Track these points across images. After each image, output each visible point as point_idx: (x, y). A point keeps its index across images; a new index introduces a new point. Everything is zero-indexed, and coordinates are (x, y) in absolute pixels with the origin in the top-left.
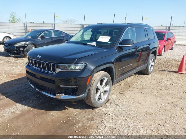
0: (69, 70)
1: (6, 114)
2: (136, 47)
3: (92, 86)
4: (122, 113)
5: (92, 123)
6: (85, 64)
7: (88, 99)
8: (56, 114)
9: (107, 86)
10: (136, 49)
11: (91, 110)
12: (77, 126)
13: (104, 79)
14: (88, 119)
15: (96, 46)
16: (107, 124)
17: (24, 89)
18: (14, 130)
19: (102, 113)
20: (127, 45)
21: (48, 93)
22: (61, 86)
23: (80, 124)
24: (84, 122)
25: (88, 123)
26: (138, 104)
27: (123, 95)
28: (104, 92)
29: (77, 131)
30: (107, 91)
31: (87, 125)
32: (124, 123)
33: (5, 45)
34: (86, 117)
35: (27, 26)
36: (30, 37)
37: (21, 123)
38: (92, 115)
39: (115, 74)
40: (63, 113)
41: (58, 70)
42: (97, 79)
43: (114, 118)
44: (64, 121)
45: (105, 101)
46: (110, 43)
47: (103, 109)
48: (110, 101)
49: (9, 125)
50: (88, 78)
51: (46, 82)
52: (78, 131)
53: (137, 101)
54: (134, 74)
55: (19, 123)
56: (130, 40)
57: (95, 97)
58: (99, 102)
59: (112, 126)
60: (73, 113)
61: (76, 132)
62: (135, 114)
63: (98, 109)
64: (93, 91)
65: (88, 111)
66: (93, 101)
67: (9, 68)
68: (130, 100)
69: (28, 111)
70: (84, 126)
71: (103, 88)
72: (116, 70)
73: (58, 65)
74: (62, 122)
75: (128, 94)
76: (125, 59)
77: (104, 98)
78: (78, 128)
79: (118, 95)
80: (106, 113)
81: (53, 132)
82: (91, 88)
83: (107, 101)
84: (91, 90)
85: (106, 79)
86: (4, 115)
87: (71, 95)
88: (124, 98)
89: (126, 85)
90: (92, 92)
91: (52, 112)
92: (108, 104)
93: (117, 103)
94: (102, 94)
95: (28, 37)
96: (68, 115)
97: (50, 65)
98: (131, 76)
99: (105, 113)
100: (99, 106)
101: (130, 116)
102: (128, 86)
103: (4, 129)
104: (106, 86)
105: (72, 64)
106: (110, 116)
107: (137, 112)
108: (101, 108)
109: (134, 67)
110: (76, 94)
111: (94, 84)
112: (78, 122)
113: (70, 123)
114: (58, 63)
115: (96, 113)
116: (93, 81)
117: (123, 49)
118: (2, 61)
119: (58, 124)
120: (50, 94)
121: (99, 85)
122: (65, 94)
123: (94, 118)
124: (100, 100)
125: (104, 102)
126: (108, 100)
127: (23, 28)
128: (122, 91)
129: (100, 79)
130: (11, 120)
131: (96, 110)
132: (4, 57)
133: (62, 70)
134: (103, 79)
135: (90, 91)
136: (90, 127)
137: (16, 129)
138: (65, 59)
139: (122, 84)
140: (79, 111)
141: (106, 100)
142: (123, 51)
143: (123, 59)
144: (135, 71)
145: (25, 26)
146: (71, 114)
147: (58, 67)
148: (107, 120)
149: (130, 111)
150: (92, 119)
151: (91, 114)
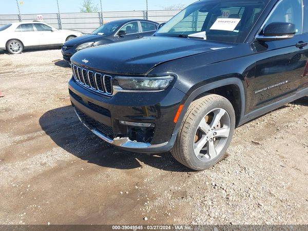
0: (137, 90)
1: (31, 166)
2: (300, 42)
3: (186, 125)
4: (252, 188)
5: (181, 202)
6: (172, 78)
7: (178, 152)
8: (115, 175)
9: (225, 126)
10: (301, 47)
11: (185, 174)
12: (149, 207)
13: (217, 111)
14: (175, 194)
15: (205, 39)
16: (213, 211)
17: (75, 122)
18: (33, 198)
19: (207, 183)
20: (277, 37)
21: (102, 133)
22: (123, 122)
23: (156, 204)
24: (164, 199)
25: (173, 203)
26: (293, 171)
27: (259, 146)
28: (216, 139)
29: (146, 219)
30: (224, 138)
31: (169, 208)
32: (254, 214)
33: (63, 49)
34: (172, 188)
35: (103, 16)
36: (102, 34)
37: (50, 186)
38: (185, 185)
39: (246, 101)
40: (128, 173)
41: (116, 89)
42: (198, 112)
43: (230, 198)
44: (127, 192)
45: (217, 158)
46: (238, 31)
47: (211, 175)
48: (229, 159)
49: (30, 187)
50: (178, 108)
51: (96, 113)
52: (149, 218)
53: (292, 163)
54: (291, 103)
55: (46, 186)
56: (288, 24)
57: (192, 150)
58: (203, 160)
59: (224, 216)
60: (147, 175)
61: (144, 219)
62: (282, 195)
63: (199, 173)
64: (188, 137)
65: (178, 175)
66: (188, 157)
67: (63, 85)
68: (274, 159)
69: (69, 164)
70: (164, 207)
71: (214, 131)
72: (248, 93)
73: (116, 77)
74: (121, 193)
75: (272, 145)
76: (272, 69)
77: (216, 151)
78: (151, 210)
79: (250, 147)
80: (216, 185)
81: (100, 212)
82: (185, 129)
83: (223, 158)
84: (185, 134)
85: (222, 112)
86: (28, 167)
87: (143, 142)
88: (262, 154)
89: (268, 125)
90: (187, 139)
91: (110, 171)
92: (222, 166)
93: (243, 163)
94: (211, 144)
95: (99, 34)
96: (136, 180)
97: (102, 77)
98: (284, 107)
99: (214, 184)
100: (203, 169)
101: (269, 198)
102: (274, 128)
103: (19, 194)
104: (222, 126)
105: (143, 76)
106: (224, 192)
107: (288, 188)
108: (206, 172)
109: (292, 89)
110: (151, 139)
111: (192, 123)
112: (153, 198)
113: (137, 197)
114: (116, 75)
115: (195, 183)
116: (191, 116)
117: (267, 47)
118: (57, 75)
119: (114, 197)
120: (106, 136)
121: (203, 125)
122: (132, 139)
123: (188, 194)
124: (206, 156)
125: (214, 160)
126: (225, 157)
127: (98, 20)
128: (259, 139)
129: (205, 112)
130: (35, 179)
131: (196, 176)
132: (62, 68)
133: (124, 89)
134: (214, 111)
135: (182, 137)
136: (175, 212)
137: (37, 198)
138: (130, 65)
139: (260, 124)
140: (160, 172)
141: (219, 155)
142: (268, 49)
143: (266, 69)
144: (293, 97)
145: (100, 18)
146: (142, 178)
147: (116, 83)
148: (215, 200)
149: (271, 186)
150: (184, 195)
151: (184, 182)
